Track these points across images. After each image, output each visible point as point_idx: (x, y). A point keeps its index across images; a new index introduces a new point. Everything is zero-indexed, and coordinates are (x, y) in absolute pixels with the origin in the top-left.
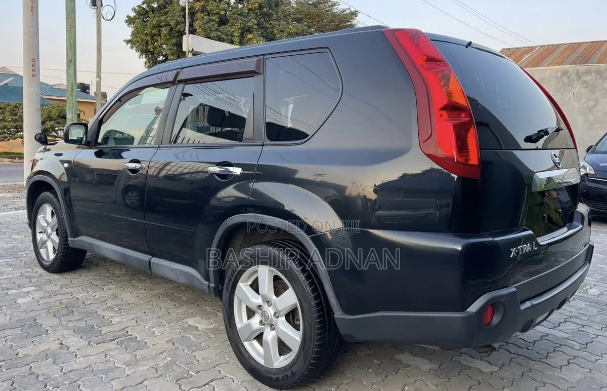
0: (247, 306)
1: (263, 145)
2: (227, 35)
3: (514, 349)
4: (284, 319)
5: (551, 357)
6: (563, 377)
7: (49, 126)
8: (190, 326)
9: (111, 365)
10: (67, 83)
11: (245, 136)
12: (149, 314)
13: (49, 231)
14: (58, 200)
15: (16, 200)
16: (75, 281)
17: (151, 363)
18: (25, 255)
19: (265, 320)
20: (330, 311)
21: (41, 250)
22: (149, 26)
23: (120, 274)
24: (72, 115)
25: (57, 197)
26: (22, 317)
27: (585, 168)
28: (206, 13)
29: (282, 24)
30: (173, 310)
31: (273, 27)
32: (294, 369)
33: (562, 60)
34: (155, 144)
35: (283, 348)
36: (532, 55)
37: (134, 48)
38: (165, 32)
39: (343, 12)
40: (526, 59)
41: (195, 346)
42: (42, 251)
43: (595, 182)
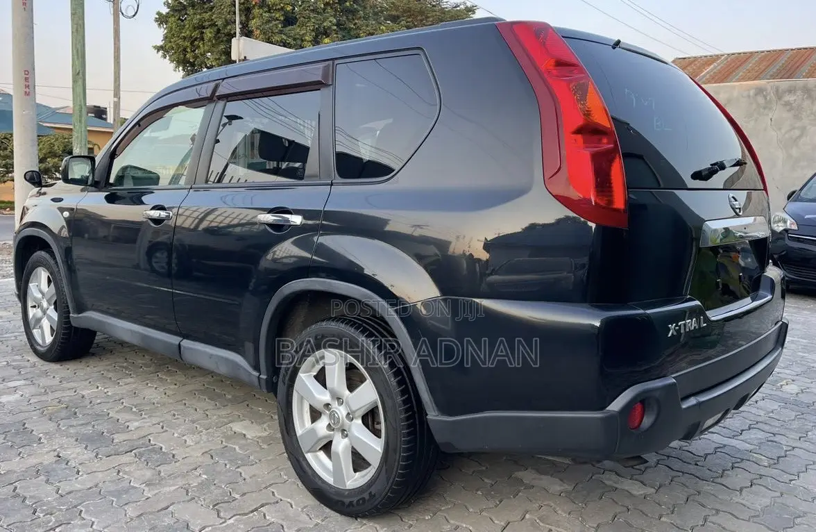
0: (310, 405)
1: (332, 185)
2: (295, 39)
3: (677, 465)
4: (360, 421)
5: (728, 476)
6: (744, 502)
7: (50, 165)
8: (235, 433)
9: (125, 484)
10: (74, 104)
11: (307, 172)
12: (179, 417)
13: (45, 304)
14: (56, 262)
15: (4, 265)
16: (81, 373)
17: (181, 482)
18: (13, 338)
19: (334, 424)
20: (422, 411)
21: (34, 330)
22: (187, 26)
23: (142, 364)
24: (81, 148)
25: (55, 258)
26: (5, 420)
27: (785, 222)
28: (266, 9)
29: (372, 24)
30: (213, 412)
31: (358, 28)
32: (373, 490)
33: (757, 74)
34: (186, 184)
35: (359, 462)
36: (715, 67)
37: (168, 58)
38: (210, 35)
39: (456, 7)
40: (708, 73)
41: (242, 459)
42: (36, 332)
43: (798, 240)
